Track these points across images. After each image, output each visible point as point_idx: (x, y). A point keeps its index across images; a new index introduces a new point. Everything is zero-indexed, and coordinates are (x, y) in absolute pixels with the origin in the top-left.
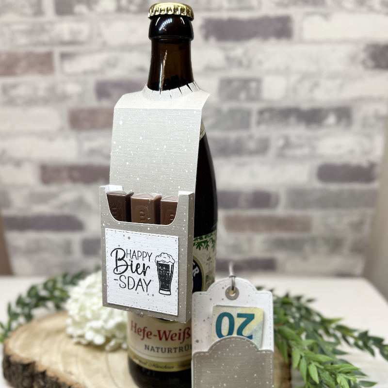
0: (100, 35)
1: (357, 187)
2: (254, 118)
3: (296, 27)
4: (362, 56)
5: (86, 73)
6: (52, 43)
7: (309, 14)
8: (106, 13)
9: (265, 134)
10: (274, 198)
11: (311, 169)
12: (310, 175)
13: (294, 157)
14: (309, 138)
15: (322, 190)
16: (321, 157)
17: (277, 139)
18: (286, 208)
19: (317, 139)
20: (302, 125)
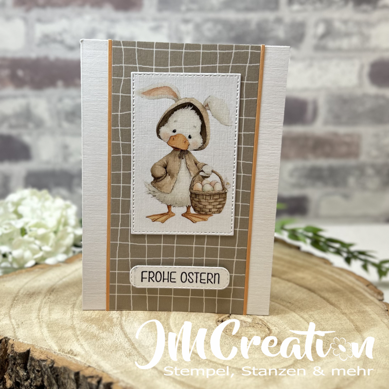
9: (299, 17)
10: (310, 109)
11: (362, 67)
12: (360, 76)
13: (339, 50)
14: (358, 24)
15: (377, 97)
16: (374, 50)
17: (316, 25)
18: (326, 123)
19: (370, 25)
20: (351, 5)
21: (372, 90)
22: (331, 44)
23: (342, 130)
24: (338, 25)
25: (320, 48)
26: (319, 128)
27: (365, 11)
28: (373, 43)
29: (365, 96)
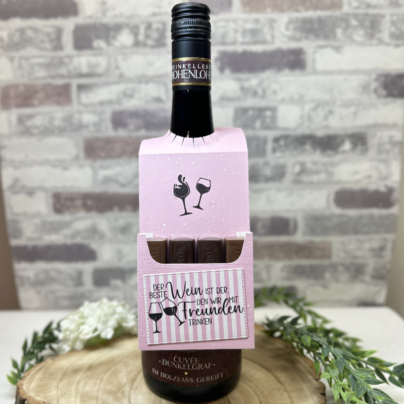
0: (117, 67)
1: (376, 212)
2: (270, 146)
3: (309, 59)
4: (374, 85)
5: (102, 103)
6: (70, 76)
7: (321, 47)
8: (124, 47)
9: (281, 161)
10: (292, 224)
11: (329, 195)
12: (328, 201)
13: (311, 183)
14: (325, 164)
15: (341, 216)
16: (338, 182)
17: (294, 166)
18: (304, 234)
19: (333, 165)
20: (318, 152)
21: (337, 211)
22: (305, 179)
23: (317, 239)
24: (309, 166)
25: (297, 182)
26: (299, 238)
27: (329, 156)
28: (337, 177)
29: (333, 215)
